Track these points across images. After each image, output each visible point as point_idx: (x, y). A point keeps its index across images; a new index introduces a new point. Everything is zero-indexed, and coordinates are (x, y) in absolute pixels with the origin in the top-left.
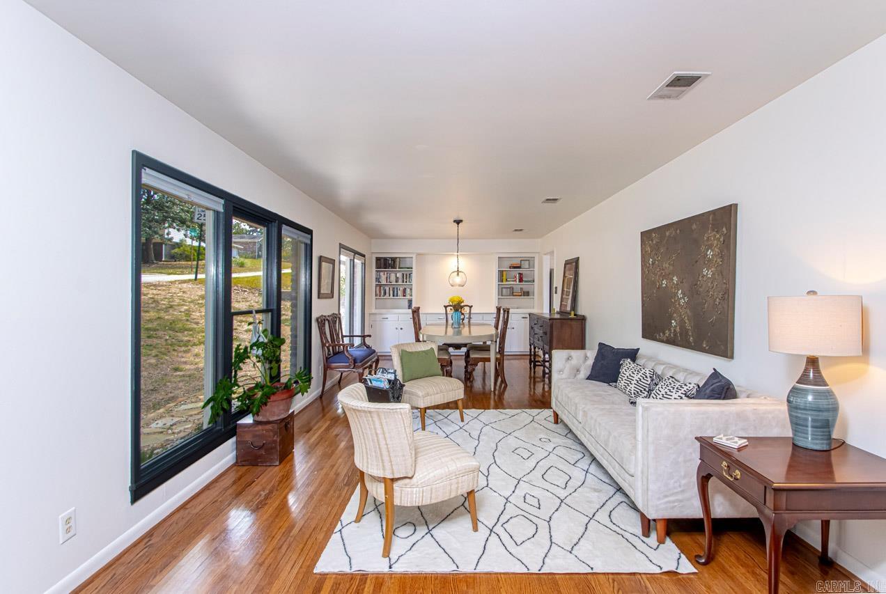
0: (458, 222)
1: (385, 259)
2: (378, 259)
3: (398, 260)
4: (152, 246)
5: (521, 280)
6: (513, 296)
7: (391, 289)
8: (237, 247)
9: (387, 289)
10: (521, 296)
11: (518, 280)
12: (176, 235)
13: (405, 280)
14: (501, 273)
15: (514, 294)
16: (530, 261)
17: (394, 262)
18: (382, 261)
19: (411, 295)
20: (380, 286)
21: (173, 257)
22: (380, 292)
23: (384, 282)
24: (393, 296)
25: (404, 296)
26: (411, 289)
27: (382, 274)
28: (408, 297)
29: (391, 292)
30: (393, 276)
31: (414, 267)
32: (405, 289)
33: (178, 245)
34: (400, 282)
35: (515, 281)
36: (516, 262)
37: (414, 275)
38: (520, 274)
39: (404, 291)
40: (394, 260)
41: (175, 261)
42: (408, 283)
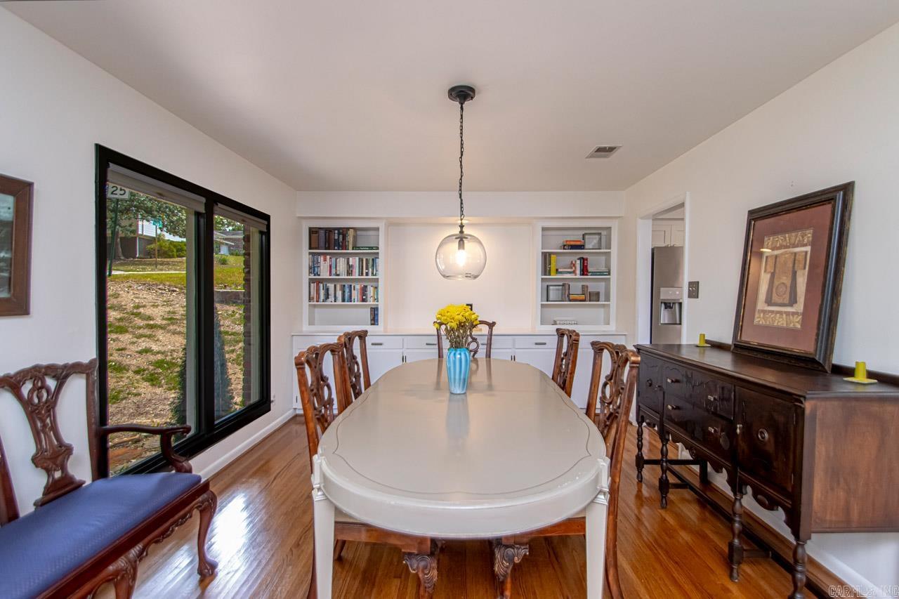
0: (462, 94)
1: (329, 231)
2: (313, 231)
3: (351, 232)
4: (119, 240)
5: (584, 271)
6: (570, 301)
7: (338, 287)
8: (227, 244)
9: (331, 286)
10: (584, 300)
11: (578, 272)
12: (148, 229)
13: (365, 271)
14: (546, 257)
15: (571, 297)
16: (603, 235)
17: (344, 238)
18: (322, 233)
19: (377, 300)
20: (319, 282)
21: (149, 254)
22: (318, 293)
23: (324, 274)
24: (343, 300)
25: (363, 300)
26: (376, 288)
27: (321, 259)
28: (371, 302)
29: (339, 293)
30: (342, 263)
31: (381, 245)
32: (366, 287)
33: (151, 240)
34: (356, 276)
35: (574, 272)
36: (576, 237)
37: (381, 262)
38: (583, 260)
39: (364, 289)
40: (343, 232)
41: (151, 258)
42: (370, 276)
